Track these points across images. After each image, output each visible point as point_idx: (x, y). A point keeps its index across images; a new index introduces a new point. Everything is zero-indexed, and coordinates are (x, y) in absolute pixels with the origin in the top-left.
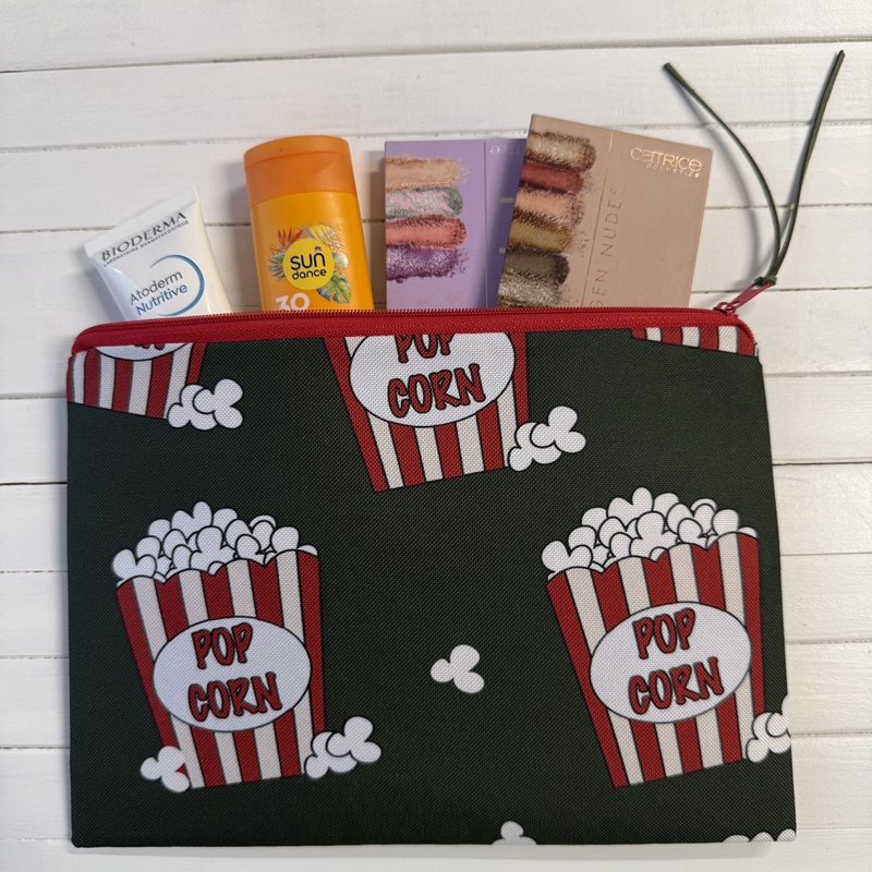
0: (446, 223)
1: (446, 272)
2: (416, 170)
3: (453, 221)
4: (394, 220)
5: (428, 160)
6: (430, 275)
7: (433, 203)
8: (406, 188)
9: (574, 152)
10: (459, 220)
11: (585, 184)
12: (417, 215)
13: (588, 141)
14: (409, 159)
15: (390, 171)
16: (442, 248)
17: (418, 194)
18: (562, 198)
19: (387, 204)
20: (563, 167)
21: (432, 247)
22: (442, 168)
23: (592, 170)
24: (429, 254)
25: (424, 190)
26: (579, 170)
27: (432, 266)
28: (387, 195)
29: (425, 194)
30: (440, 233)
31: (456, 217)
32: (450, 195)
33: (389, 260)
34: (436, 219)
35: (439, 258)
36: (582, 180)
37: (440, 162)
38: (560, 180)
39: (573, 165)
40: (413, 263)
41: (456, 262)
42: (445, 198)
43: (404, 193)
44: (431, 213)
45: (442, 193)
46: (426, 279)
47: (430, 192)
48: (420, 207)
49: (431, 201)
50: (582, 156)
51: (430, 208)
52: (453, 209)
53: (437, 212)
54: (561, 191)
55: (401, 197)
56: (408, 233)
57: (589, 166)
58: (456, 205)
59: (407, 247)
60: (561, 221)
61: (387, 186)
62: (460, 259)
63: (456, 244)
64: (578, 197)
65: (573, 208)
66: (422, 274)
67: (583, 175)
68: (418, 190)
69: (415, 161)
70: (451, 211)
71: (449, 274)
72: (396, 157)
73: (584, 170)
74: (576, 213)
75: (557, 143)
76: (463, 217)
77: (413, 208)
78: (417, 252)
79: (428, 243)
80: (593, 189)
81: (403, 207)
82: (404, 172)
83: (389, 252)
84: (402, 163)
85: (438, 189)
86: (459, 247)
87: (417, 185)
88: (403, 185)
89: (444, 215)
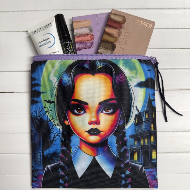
0: (89, 35)
1: (91, 47)
2: (80, 23)
4: (77, 36)
5: (83, 20)
6: (87, 48)
7: (85, 31)
8: (79, 28)
9: (121, 19)
10: (92, 34)
11: (122, 27)
12: (82, 34)
13: (125, 17)
14: (79, 21)
15: (74, 24)
16: (89, 42)
17: (81, 29)
18: (116, 30)
19: (74, 32)
20: (118, 22)
21: (86, 41)
22: (87, 22)
23: (125, 24)
24: (86, 43)
25: (83, 28)
26: (122, 23)
27: (87, 46)
28: (74, 30)
29: (83, 29)
30: (88, 38)
31: (91, 34)
32: (89, 28)
33: (76, 46)
34: (87, 35)
35: (89, 44)
36: (122, 26)
37: (86, 21)
38: (116, 25)
39: (120, 22)
40: (82, 46)
41: (93, 45)
42: (88, 29)
43: (78, 29)
44: (85, 33)
45: (87, 28)
46: (86, 49)
47: (85, 28)
48: (82, 32)
49: (85, 30)
50: (123, 20)
51: (85, 32)
52: (91, 32)
53: (87, 33)
54: (116, 28)
55: (78, 30)
56: (80, 39)
57: (124, 23)
58: (91, 31)
59: (81, 42)
61: (74, 28)
62: (94, 44)
63: (92, 40)
64: (120, 30)
65: (119, 33)
66: (85, 48)
67: (122, 25)
68: (81, 28)
69: (80, 21)
70: (90, 32)
71: (91, 48)
72: (75, 21)
73: (123, 24)
74: (119, 34)
76: (93, 33)
77: (81, 32)
78: (83, 43)
79: (85, 41)
80: (124, 28)
81: (78, 32)
82: (78, 24)
83: (76, 44)
84: (77, 22)
85: (86, 27)
86: (93, 41)
87: (81, 27)
88: (78, 27)
89: (89, 33)
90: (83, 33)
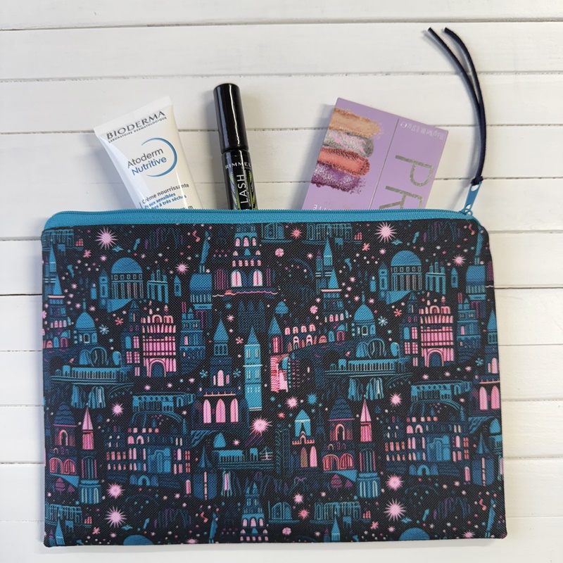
1: (349, 189)
2: (351, 121)
3: (363, 159)
4: (328, 147)
5: (361, 117)
7: (354, 145)
8: (341, 130)
10: (367, 160)
12: (343, 149)
14: (349, 113)
15: (335, 117)
16: (351, 174)
17: (347, 136)
19: (326, 136)
21: (345, 171)
22: (368, 125)
24: (342, 175)
25: (352, 135)
27: (341, 183)
28: (329, 131)
29: (352, 138)
30: (353, 164)
31: (366, 158)
32: (367, 143)
33: (316, 170)
34: (354, 155)
35: (347, 180)
37: (367, 121)
41: (357, 186)
42: (363, 144)
43: (339, 133)
44: (352, 150)
45: (363, 140)
47: (355, 137)
48: (346, 145)
49: (354, 143)
51: (352, 147)
52: (366, 152)
53: (355, 151)
55: (337, 134)
56: (333, 158)
58: (369, 151)
59: (330, 167)
62: (360, 184)
63: (360, 174)
68: (348, 134)
69: (353, 116)
71: (350, 191)
72: (342, 109)
76: (370, 160)
77: (342, 143)
78: (335, 171)
79: (344, 168)
81: (335, 141)
82: (344, 120)
83: (318, 166)
84: (344, 114)
85: (361, 137)
86: (362, 177)
87: (349, 130)
88: (340, 128)
89: (359, 154)
90: (347, 147)
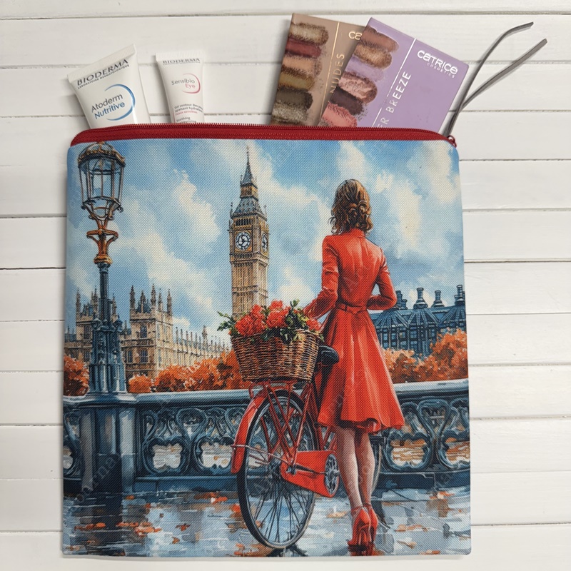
60: (308, 73)
75: (307, 29)
